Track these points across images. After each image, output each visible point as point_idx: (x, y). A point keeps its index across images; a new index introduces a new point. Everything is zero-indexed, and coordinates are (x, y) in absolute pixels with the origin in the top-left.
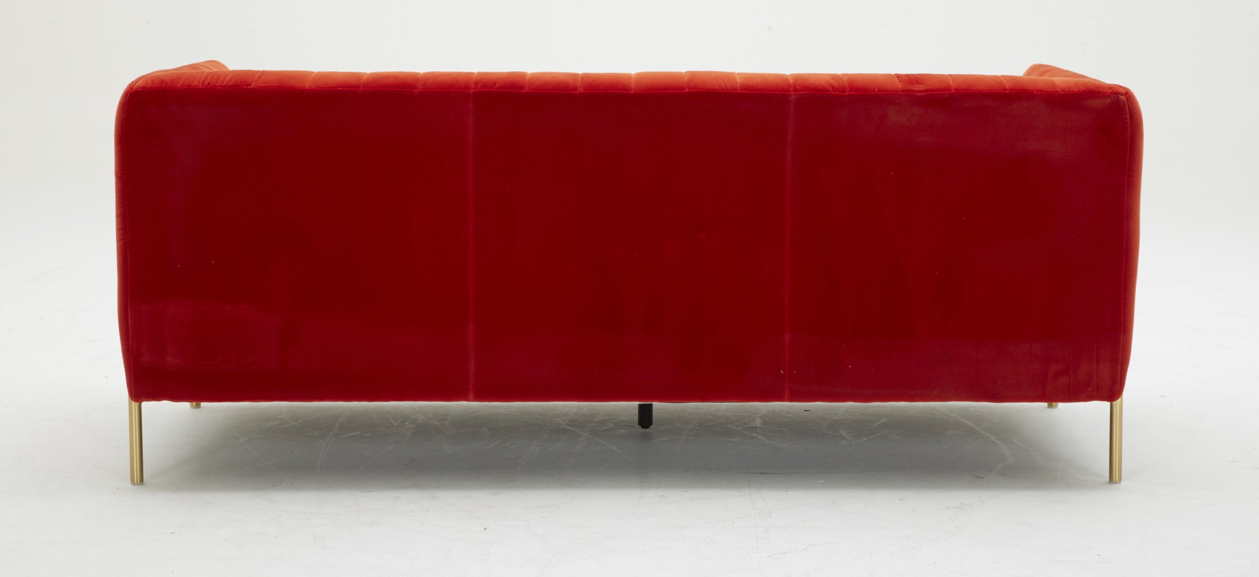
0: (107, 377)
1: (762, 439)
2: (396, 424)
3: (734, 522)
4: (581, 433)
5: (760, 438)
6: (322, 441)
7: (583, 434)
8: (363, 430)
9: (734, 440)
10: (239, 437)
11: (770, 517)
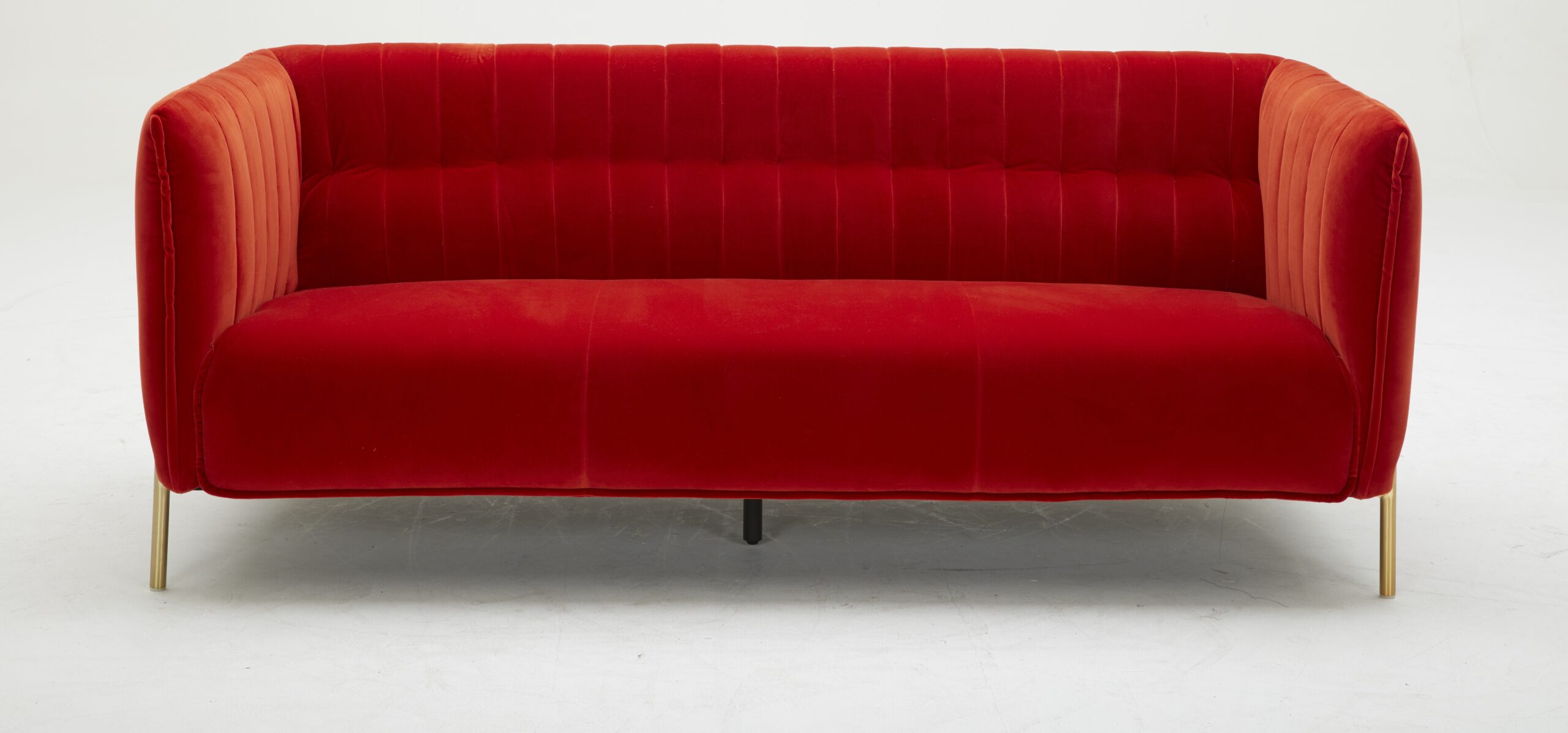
0: (123, 441)
1: (944, 520)
2: (492, 505)
3: (945, 642)
4: (722, 514)
5: (941, 519)
6: (406, 529)
7: (725, 515)
8: (454, 513)
9: (911, 522)
10: (302, 525)
11: (987, 633)
